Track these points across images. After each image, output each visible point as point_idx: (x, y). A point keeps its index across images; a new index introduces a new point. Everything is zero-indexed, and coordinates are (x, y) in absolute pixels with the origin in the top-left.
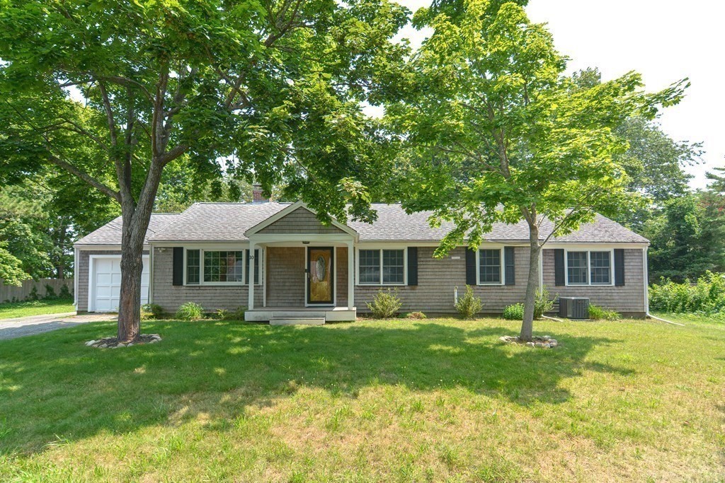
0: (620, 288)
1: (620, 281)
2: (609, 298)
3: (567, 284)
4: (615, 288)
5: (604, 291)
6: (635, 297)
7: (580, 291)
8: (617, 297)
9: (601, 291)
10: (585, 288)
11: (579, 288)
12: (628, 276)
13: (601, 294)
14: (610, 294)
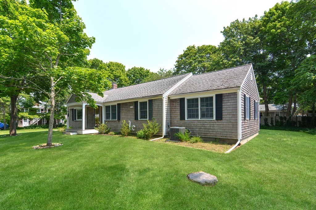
0: (219, 121)
1: (219, 117)
2: (212, 128)
3: (186, 119)
4: (216, 121)
5: (208, 123)
6: (230, 128)
7: (193, 123)
8: (217, 128)
9: (206, 123)
10: (196, 121)
11: (193, 121)
12: (225, 113)
13: (206, 125)
14: (212, 126)
